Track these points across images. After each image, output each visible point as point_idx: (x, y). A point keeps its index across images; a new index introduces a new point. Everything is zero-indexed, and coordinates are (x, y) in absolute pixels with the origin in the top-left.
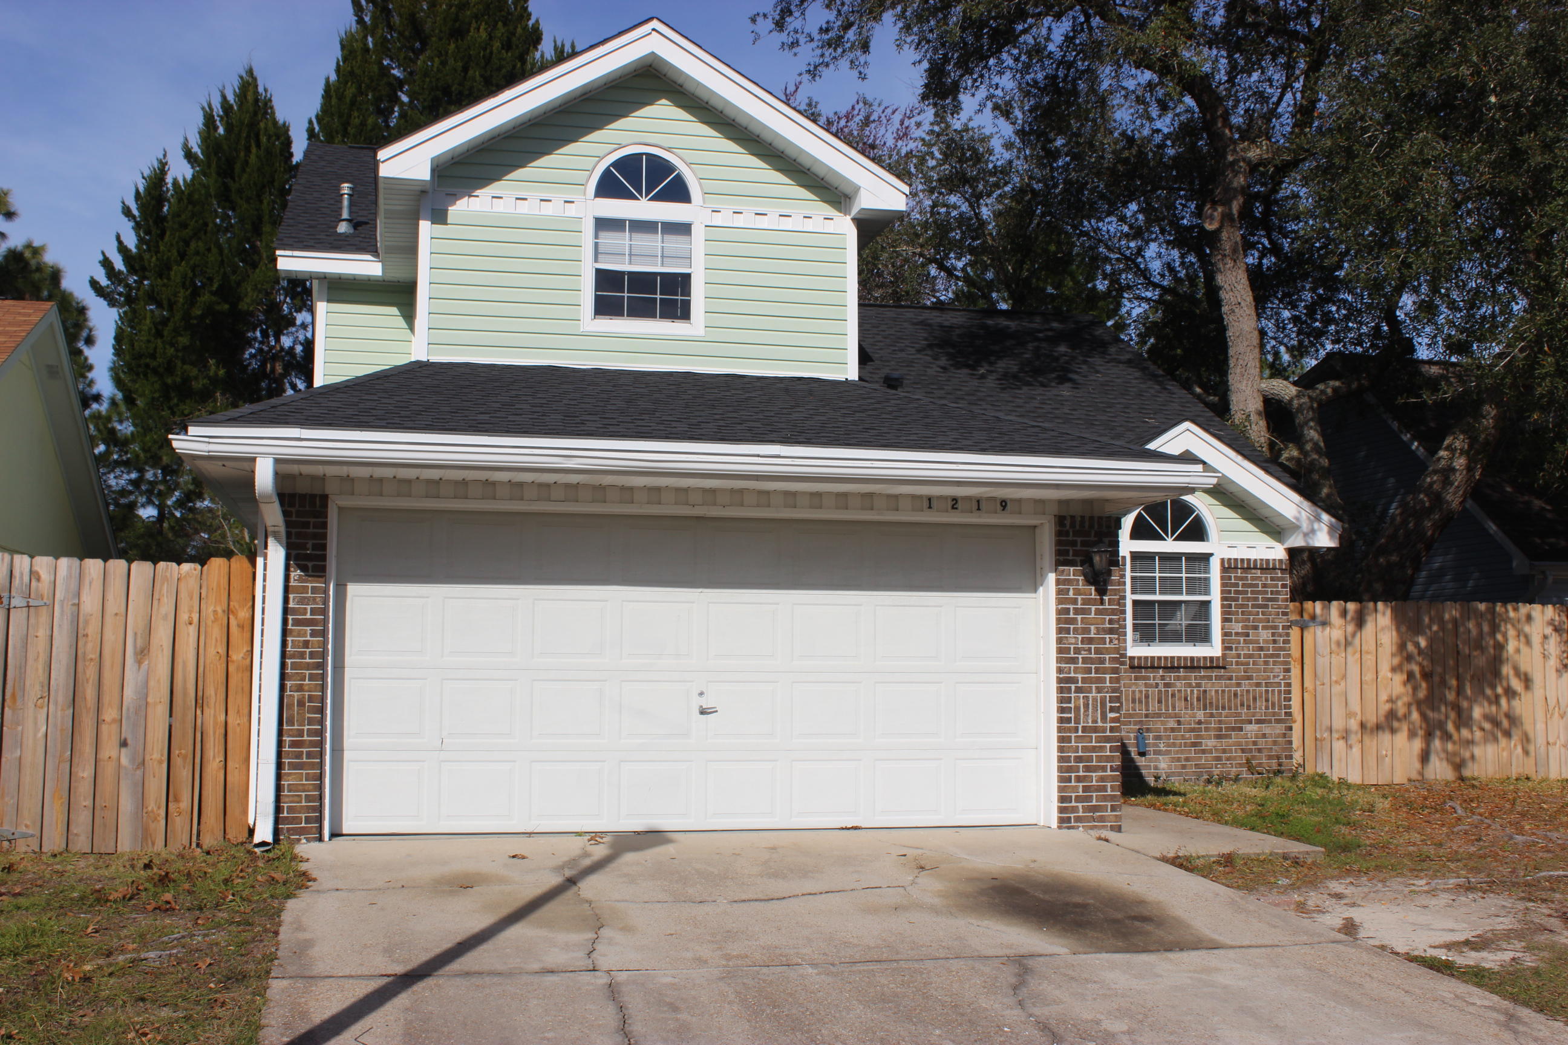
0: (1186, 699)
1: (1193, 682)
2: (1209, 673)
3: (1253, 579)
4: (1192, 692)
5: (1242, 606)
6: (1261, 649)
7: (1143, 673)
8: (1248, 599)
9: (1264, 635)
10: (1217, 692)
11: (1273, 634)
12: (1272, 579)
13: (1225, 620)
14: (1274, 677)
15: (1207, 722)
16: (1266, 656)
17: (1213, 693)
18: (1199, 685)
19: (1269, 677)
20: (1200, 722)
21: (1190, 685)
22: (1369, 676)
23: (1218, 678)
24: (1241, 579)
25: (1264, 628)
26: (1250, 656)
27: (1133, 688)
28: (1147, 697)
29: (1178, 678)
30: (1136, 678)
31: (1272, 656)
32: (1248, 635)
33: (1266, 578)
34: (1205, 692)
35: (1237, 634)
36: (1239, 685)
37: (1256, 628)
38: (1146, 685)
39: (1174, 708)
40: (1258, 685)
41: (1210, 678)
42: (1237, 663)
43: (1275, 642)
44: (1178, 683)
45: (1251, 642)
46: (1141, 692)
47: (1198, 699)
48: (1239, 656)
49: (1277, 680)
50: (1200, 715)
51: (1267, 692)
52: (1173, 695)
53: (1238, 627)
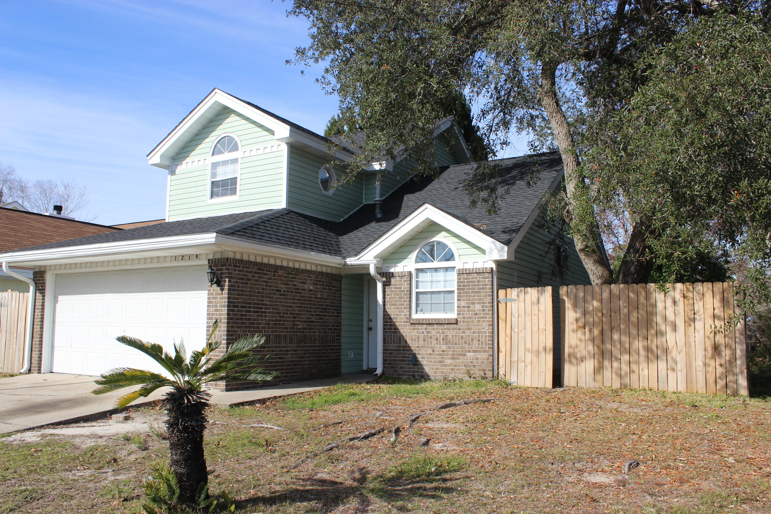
0: (437, 339)
1: (441, 331)
2: (449, 326)
3: (472, 278)
4: (440, 336)
5: (466, 293)
6: (476, 314)
7: (417, 326)
8: (470, 289)
9: (478, 307)
10: (452, 336)
11: (483, 307)
12: (483, 278)
13: (458, 300)
14: (483, 328)
15: (447, 351)
16: (478, 318)
17: (451, 337)
18: (443, 333)
19: (480, 329)
20: (443, 351)
21: (439, 333)
22: (535, 328)
23: (454, 329)
24: (466, 279)
25: (478, 303)
26: (470, 318)
27: (412, 334)
28: (418, 338)
29: (433, 329)
30: (414, 329)
31: (482, 318)
32: (469, 307)
33: (480, 278)
34: (447, 336)
35: (463, 307)
36: (464, 332)
37: (474, 303)
38: (418, 332)
39: (431, 343)
40: (474, 333)
41: (449, 329)
42: (463, 322)
43: (483, 310)
44: (433, 332)
45: (471, 311)
46: (415, 335)
47: (443, 340)
48: (464, 318)
49: (484, 330)
50: (444, 347)
51: (479, 336)
52: (431, 337)
53: (463, 303)
